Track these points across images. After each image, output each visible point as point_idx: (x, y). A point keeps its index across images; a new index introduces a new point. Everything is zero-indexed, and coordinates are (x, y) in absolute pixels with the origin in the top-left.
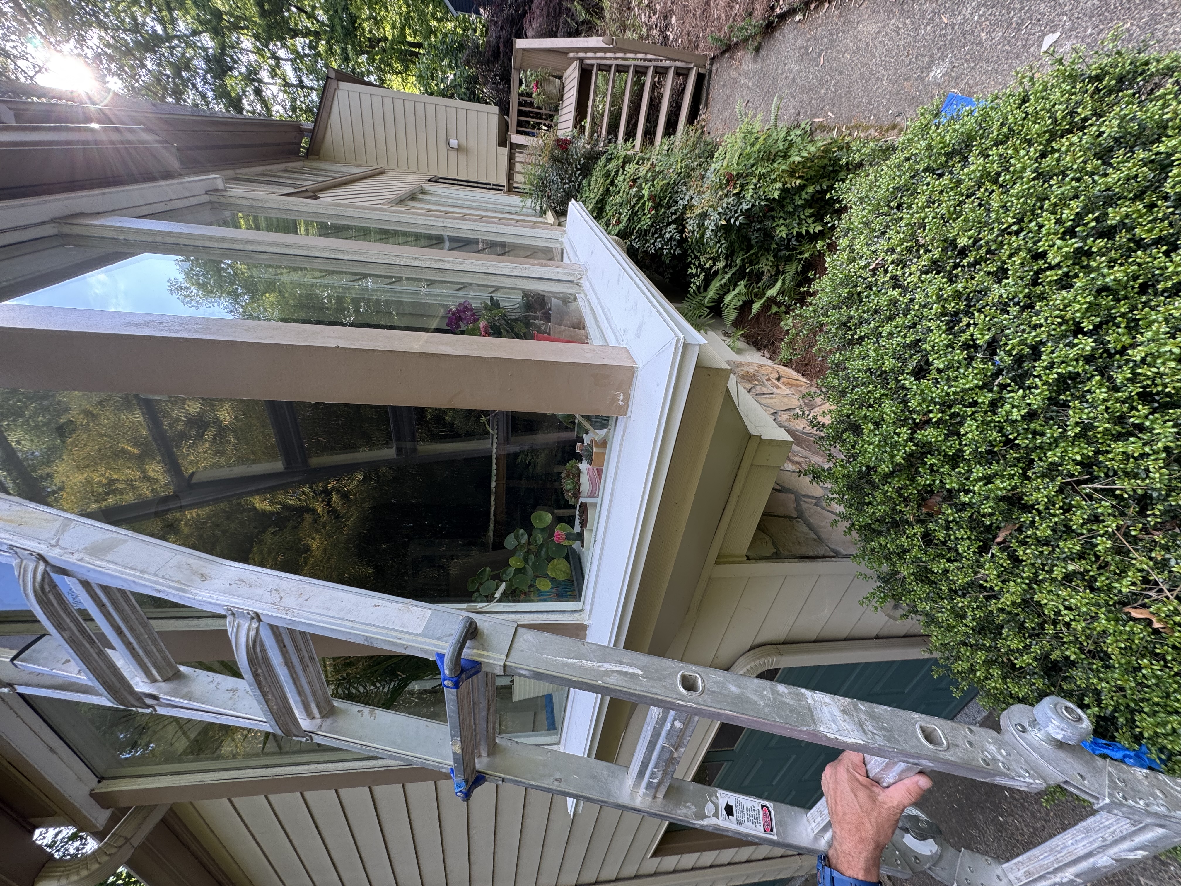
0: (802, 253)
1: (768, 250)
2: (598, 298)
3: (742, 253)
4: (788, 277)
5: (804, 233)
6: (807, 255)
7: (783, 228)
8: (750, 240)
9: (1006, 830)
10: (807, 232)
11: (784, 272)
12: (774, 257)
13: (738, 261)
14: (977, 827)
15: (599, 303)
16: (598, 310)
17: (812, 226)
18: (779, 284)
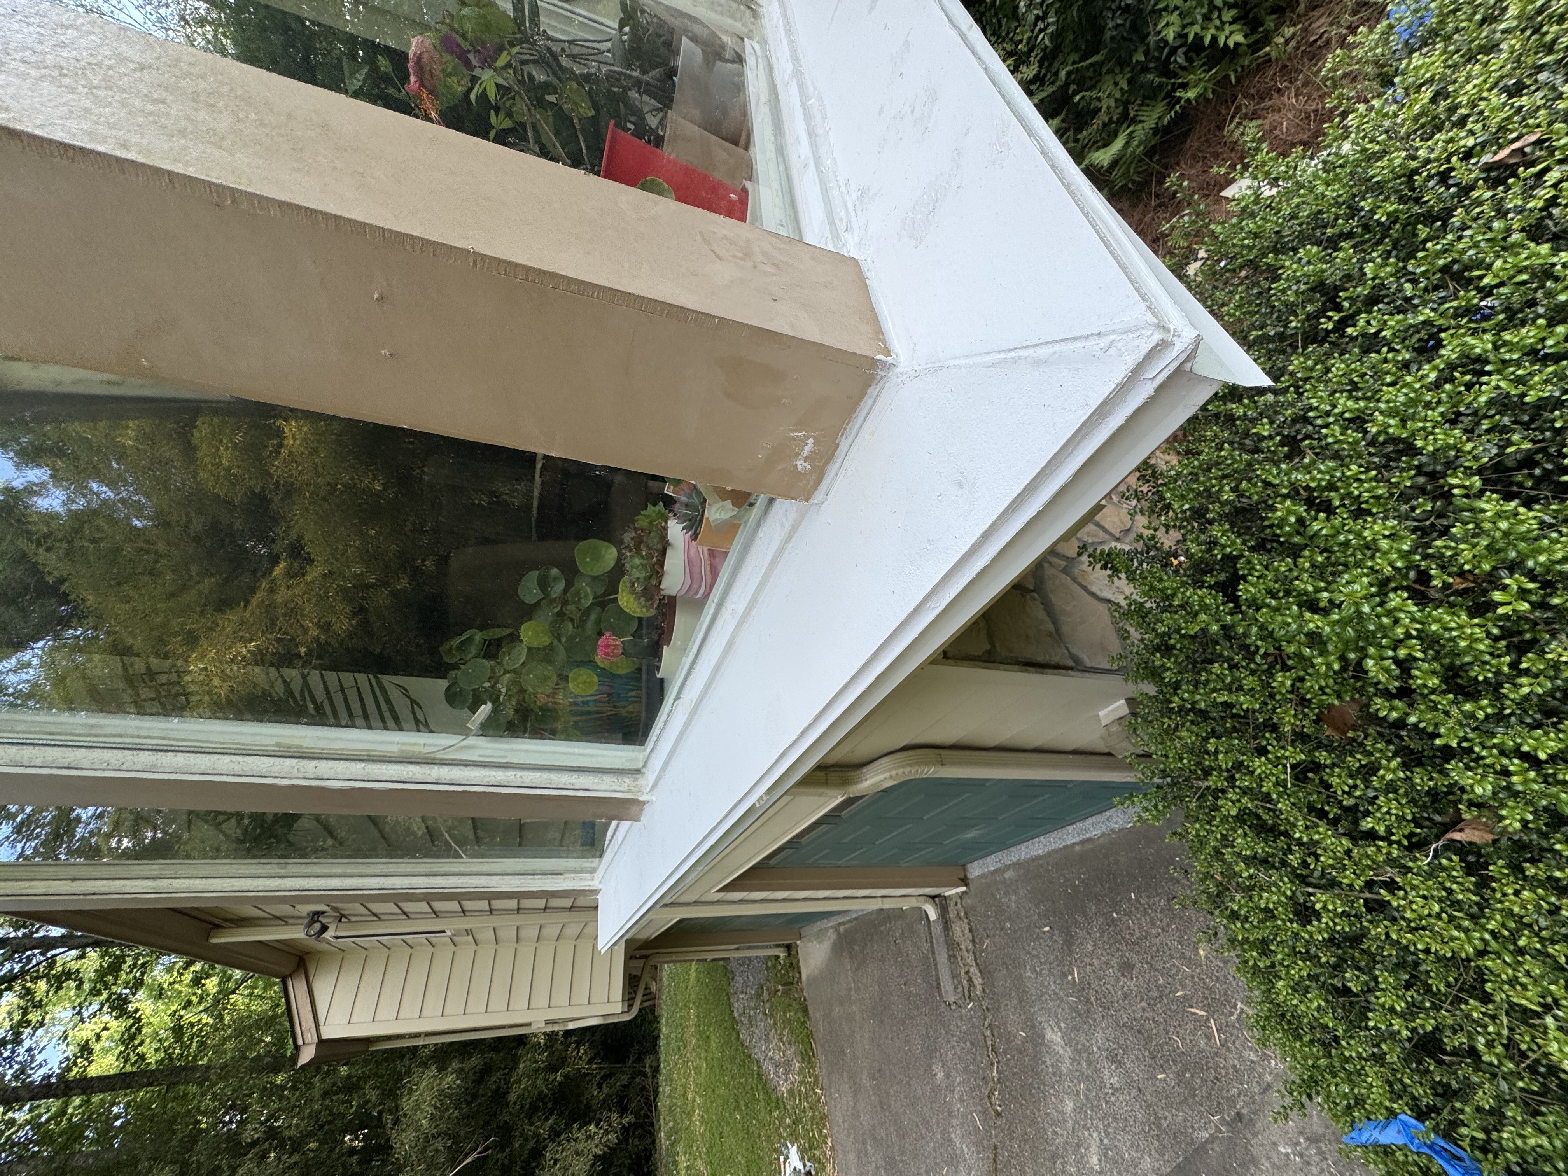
0: (1184, 86)
1: (1123, 63)
2: (795, 58)
3: (1074, 57)
4: (1141, 132)
5: (1207, 41)
6: (1191, 94)
7: (1174, 18)
8: (1102, 29)
9: (1116, 926)
10: (1214, 39)
11: (1134, 121)
12: (1130, 82)
13: (1063, 74)
14: (1085, 914)
15: (798, 74)
16: (790, 97)
17: (1228, 29)
18: (1118, 144)
